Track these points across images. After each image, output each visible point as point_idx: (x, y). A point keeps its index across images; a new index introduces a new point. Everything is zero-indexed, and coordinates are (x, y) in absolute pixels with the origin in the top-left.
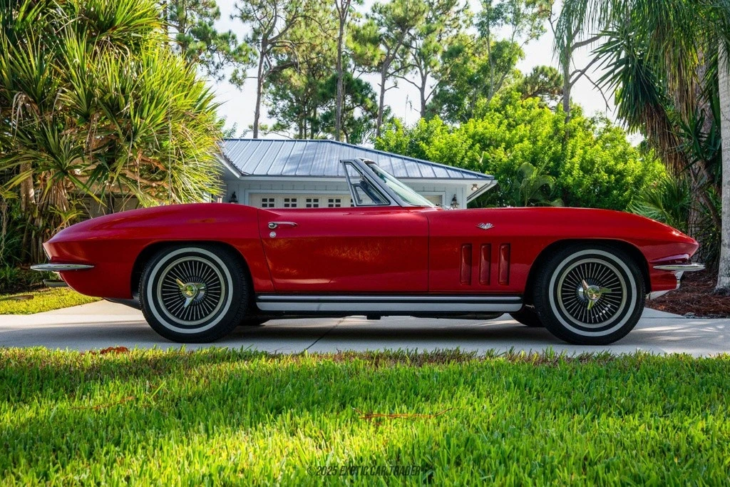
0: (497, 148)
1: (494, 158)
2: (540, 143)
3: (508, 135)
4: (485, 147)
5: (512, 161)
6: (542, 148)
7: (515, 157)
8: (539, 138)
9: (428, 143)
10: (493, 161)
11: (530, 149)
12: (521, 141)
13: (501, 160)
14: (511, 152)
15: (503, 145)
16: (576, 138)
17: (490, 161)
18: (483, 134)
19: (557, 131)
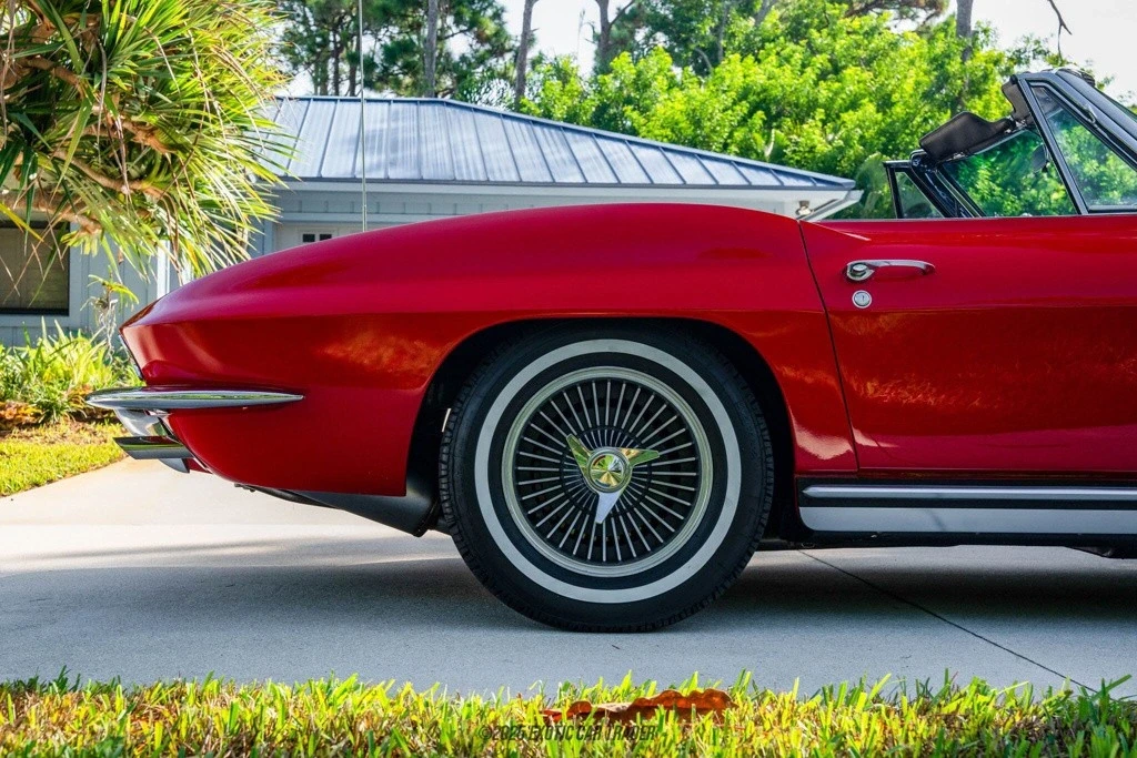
0: (803, 122)
1: (797, 143)
2: (898, 110)
3: (823, 93)
4: (772, 121)
5: (841, 150)
6: (906, 122)
7: (847, 140)
8: (895, 97)
9: (644, 110)
10: (794, 152)
11: (876, 123)
12: (854, 105)
13: (812, 149)
14: (835, 131)
15: (820, 114)
16: (985, 97)
17: (787, 151)
18: (765, 90)
19: (944, 79)
